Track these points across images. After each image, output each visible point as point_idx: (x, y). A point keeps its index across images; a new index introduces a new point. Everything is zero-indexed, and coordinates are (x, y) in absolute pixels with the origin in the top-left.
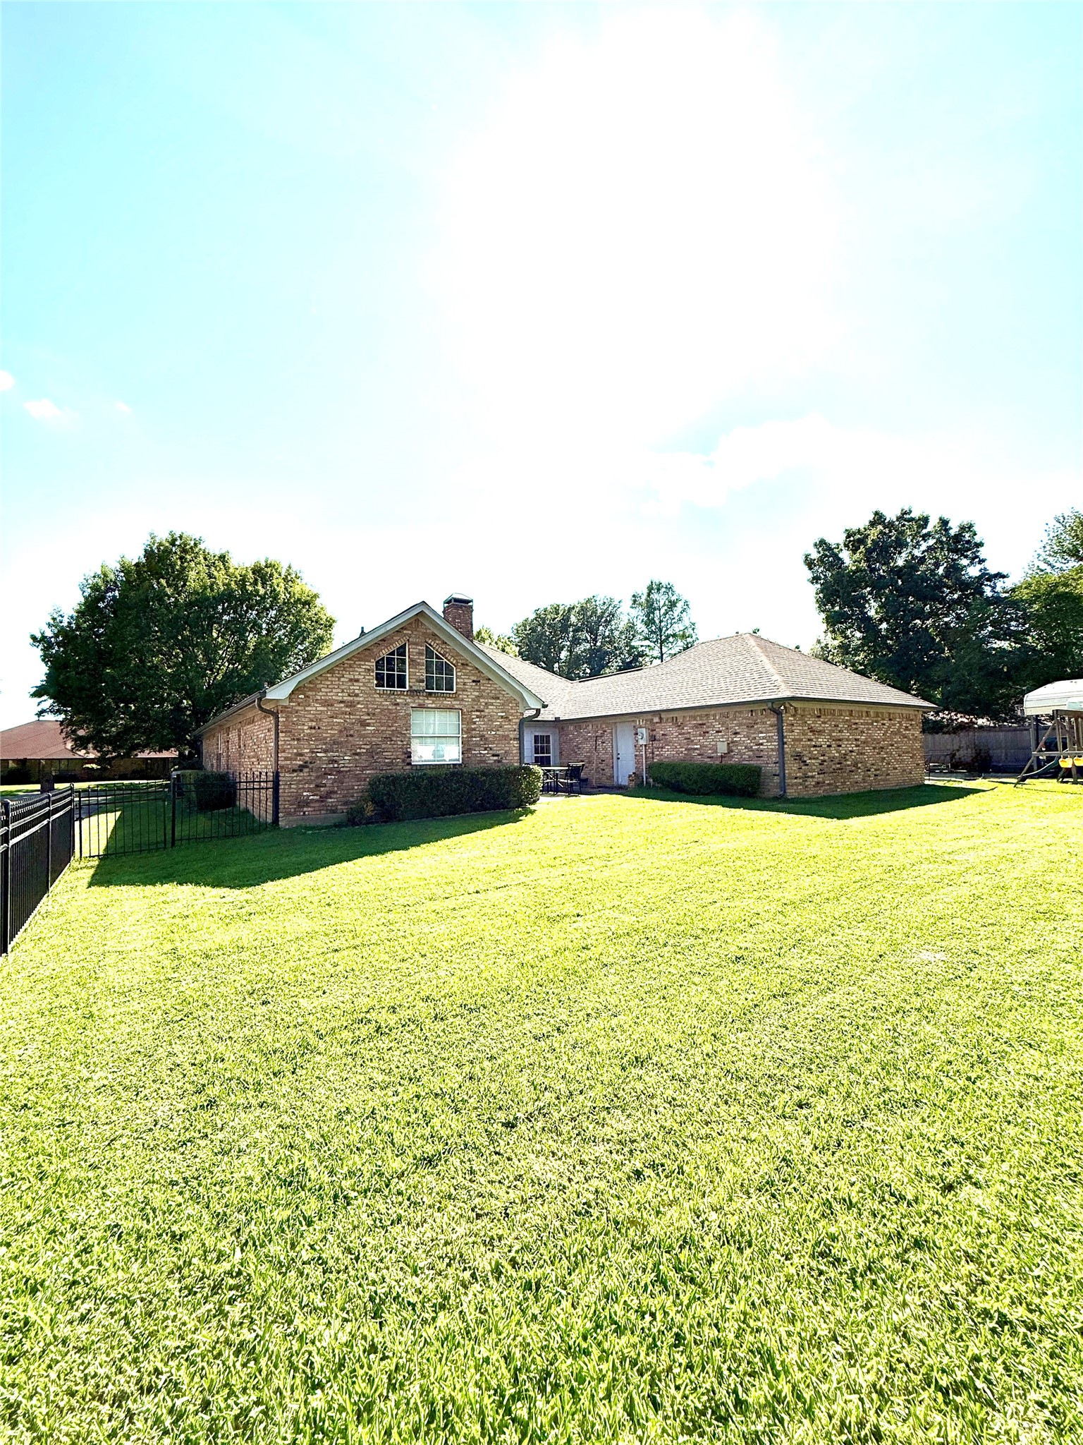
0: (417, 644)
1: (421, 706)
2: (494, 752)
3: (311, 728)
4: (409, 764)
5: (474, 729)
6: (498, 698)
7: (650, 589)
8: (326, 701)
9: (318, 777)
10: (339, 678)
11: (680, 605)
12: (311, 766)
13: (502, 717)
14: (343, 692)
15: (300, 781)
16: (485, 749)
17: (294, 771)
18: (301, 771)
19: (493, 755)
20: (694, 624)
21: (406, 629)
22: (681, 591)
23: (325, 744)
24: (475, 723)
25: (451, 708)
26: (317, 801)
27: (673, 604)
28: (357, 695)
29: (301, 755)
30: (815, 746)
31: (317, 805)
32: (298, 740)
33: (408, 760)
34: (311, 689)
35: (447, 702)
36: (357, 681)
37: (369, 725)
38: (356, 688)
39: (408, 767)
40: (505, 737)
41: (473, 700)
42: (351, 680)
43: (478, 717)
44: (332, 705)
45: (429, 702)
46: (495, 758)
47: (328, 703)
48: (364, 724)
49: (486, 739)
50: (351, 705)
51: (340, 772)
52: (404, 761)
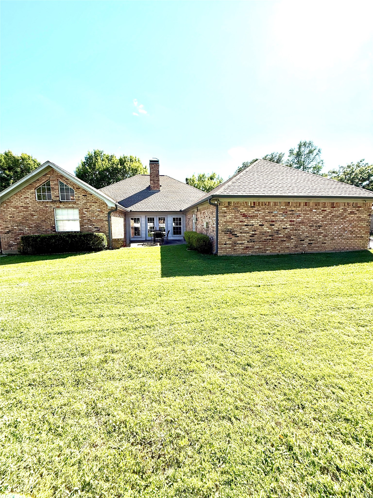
0: (54, 181)
1: (58, 207)
2: (95, 227)
3: (10, 217)
4: (55, 231)
5: (85, 217)
6: (97, 203)
7: (300, 147)
8: (16, 206)
9: (15, 236)
10: (20, 197)
12: (12, 231)
13: (99, 211)
14: (22, 202)
15: (9, 237)
16: (91, 225)
17: (5, 233)
18: (8, 233)
19: (95, 228)
20: (322, 161)
21: (48, 174)
23: (17, 223)
24: (85, 214)
25: (73, 208)
26: (16, 245)
27: (311, 152)
28: (28, 204)
29: (8, 227)
30: (246, 225)
31: (16, 246)
32: (6, 222)
33: (54, 230)
34: (8, 202)
35: (70, 205)
36: (28, 198)
37: (35, 215)
38: (27, 200)
39: (54, 232)
40: (101, 220)
41: (84, 204)
42: (25, 198)
43: (86, 211)
44: (18, 208)
45: (61, 205)
46: (96, 229)
47: (17, 208)
48: (32, 215)
49: (91, 221)
50: (26, 208)
51: (24, 234)
52: (51, 230)
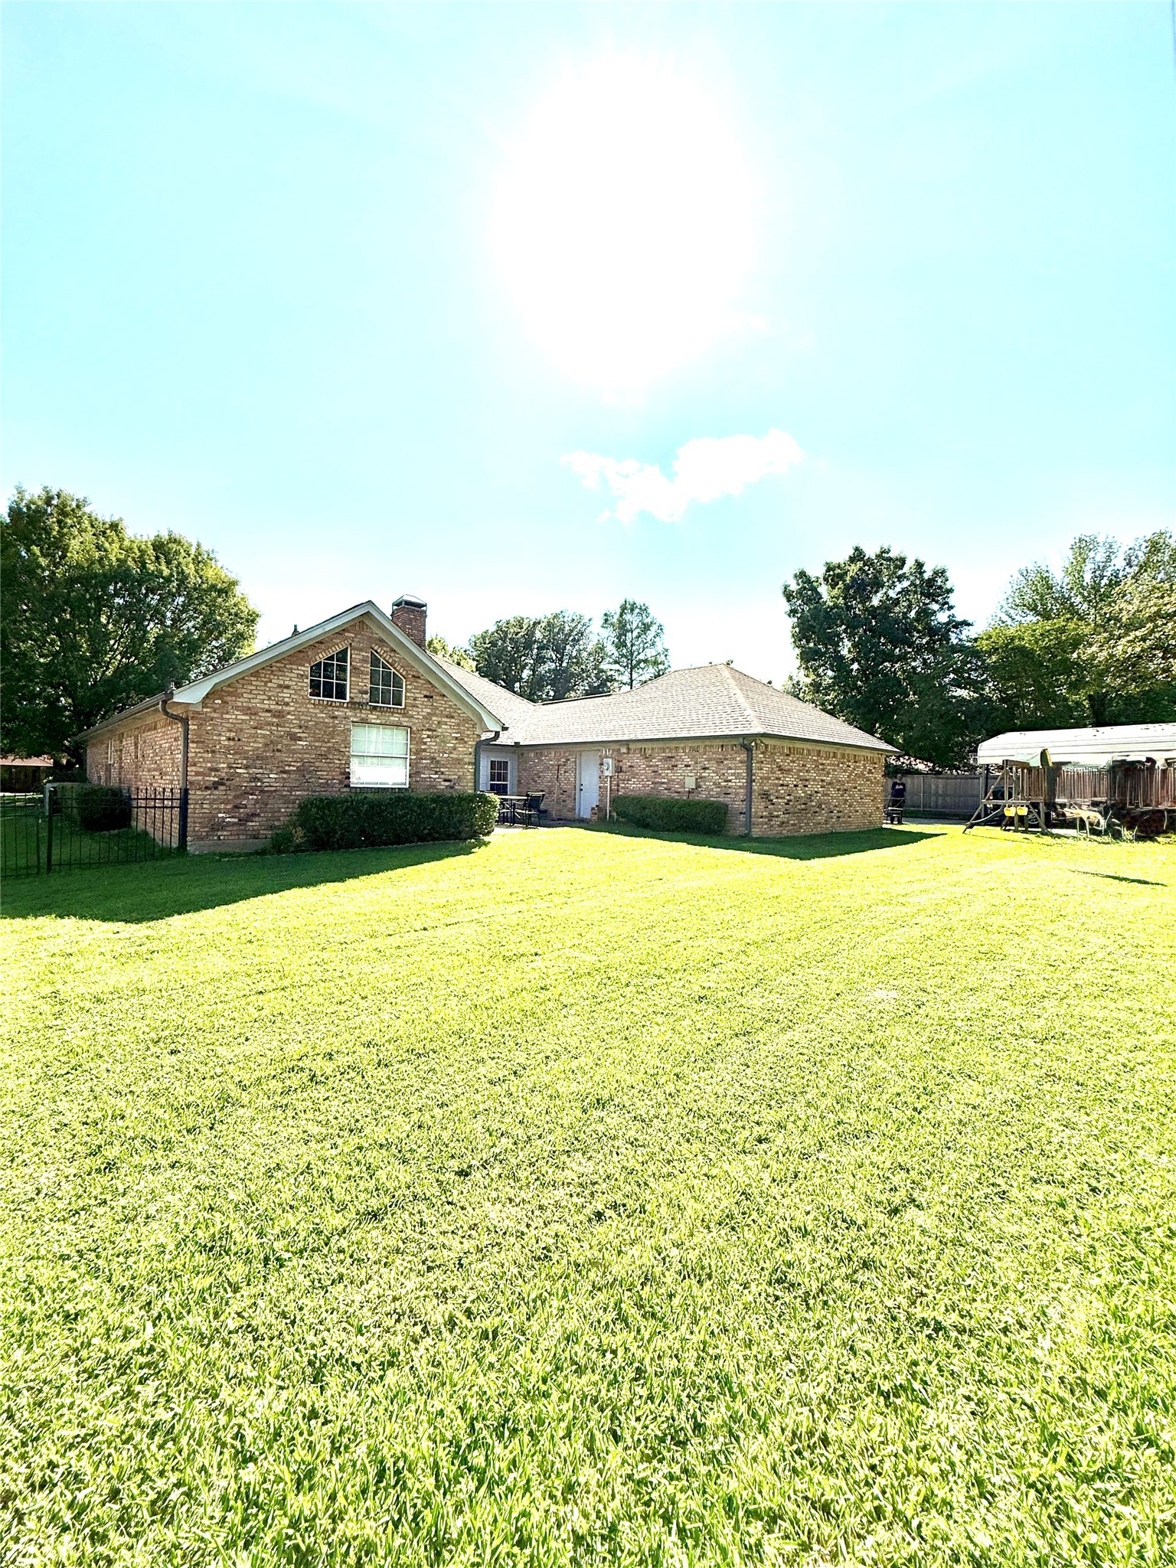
0: (361, 650)
1: (364, 722)
2: (446, 777)
3: (229, 739)
4: (348, 786)
5: (425, 750)
6: (453, 717)
7: (623, 608)
8: (249, 708)
9: (236, 797)
10: (266, 683)
11: (654, 628)
12: (228, 783)
13: (457, 738)
14: (269, 699)
15: (214, 800)
16: (436, 773)
17: (207, 788)
18: (216, 788)
19: (445, 780)
20: (667, 650)
21: (348, 632)
22: (656, 613)
23: (245, 758)
24: (425, 743)
25: (398, 725)
26: (234, 824)
27: (646, 627)
28: (287, 704)
29: (217, 770)
30: (782, 785)
31: (235, 828)
32: (213, 752)
33: (346, 782)
34: (230, 694)
35: (394, 719)
36: (288, 687)
37: (300, 739)
38: (286, 695)
39: (347, 789)
40: (459, 761)
41: (425, 717)
42: (280, 686)
43: (428, 737)
44: (255, 714)
45: (372, 717)
46: (447, 784)
47: (250, 711)
48: (295, 738)
49: (438, 762)
50: (279, 715)
51: (262, 791)
52: (341, 782)
